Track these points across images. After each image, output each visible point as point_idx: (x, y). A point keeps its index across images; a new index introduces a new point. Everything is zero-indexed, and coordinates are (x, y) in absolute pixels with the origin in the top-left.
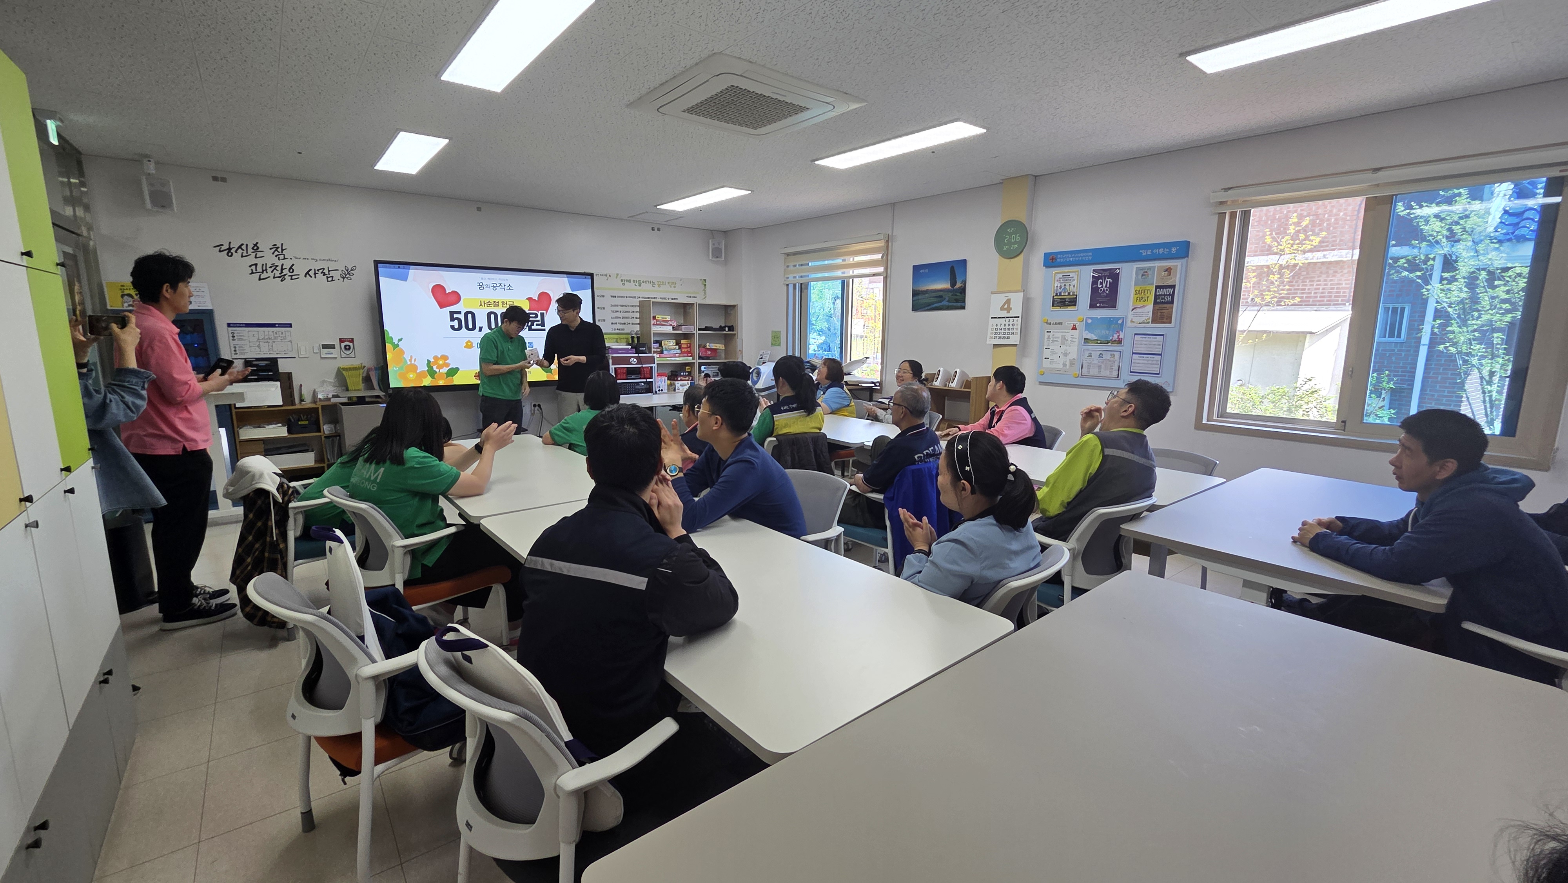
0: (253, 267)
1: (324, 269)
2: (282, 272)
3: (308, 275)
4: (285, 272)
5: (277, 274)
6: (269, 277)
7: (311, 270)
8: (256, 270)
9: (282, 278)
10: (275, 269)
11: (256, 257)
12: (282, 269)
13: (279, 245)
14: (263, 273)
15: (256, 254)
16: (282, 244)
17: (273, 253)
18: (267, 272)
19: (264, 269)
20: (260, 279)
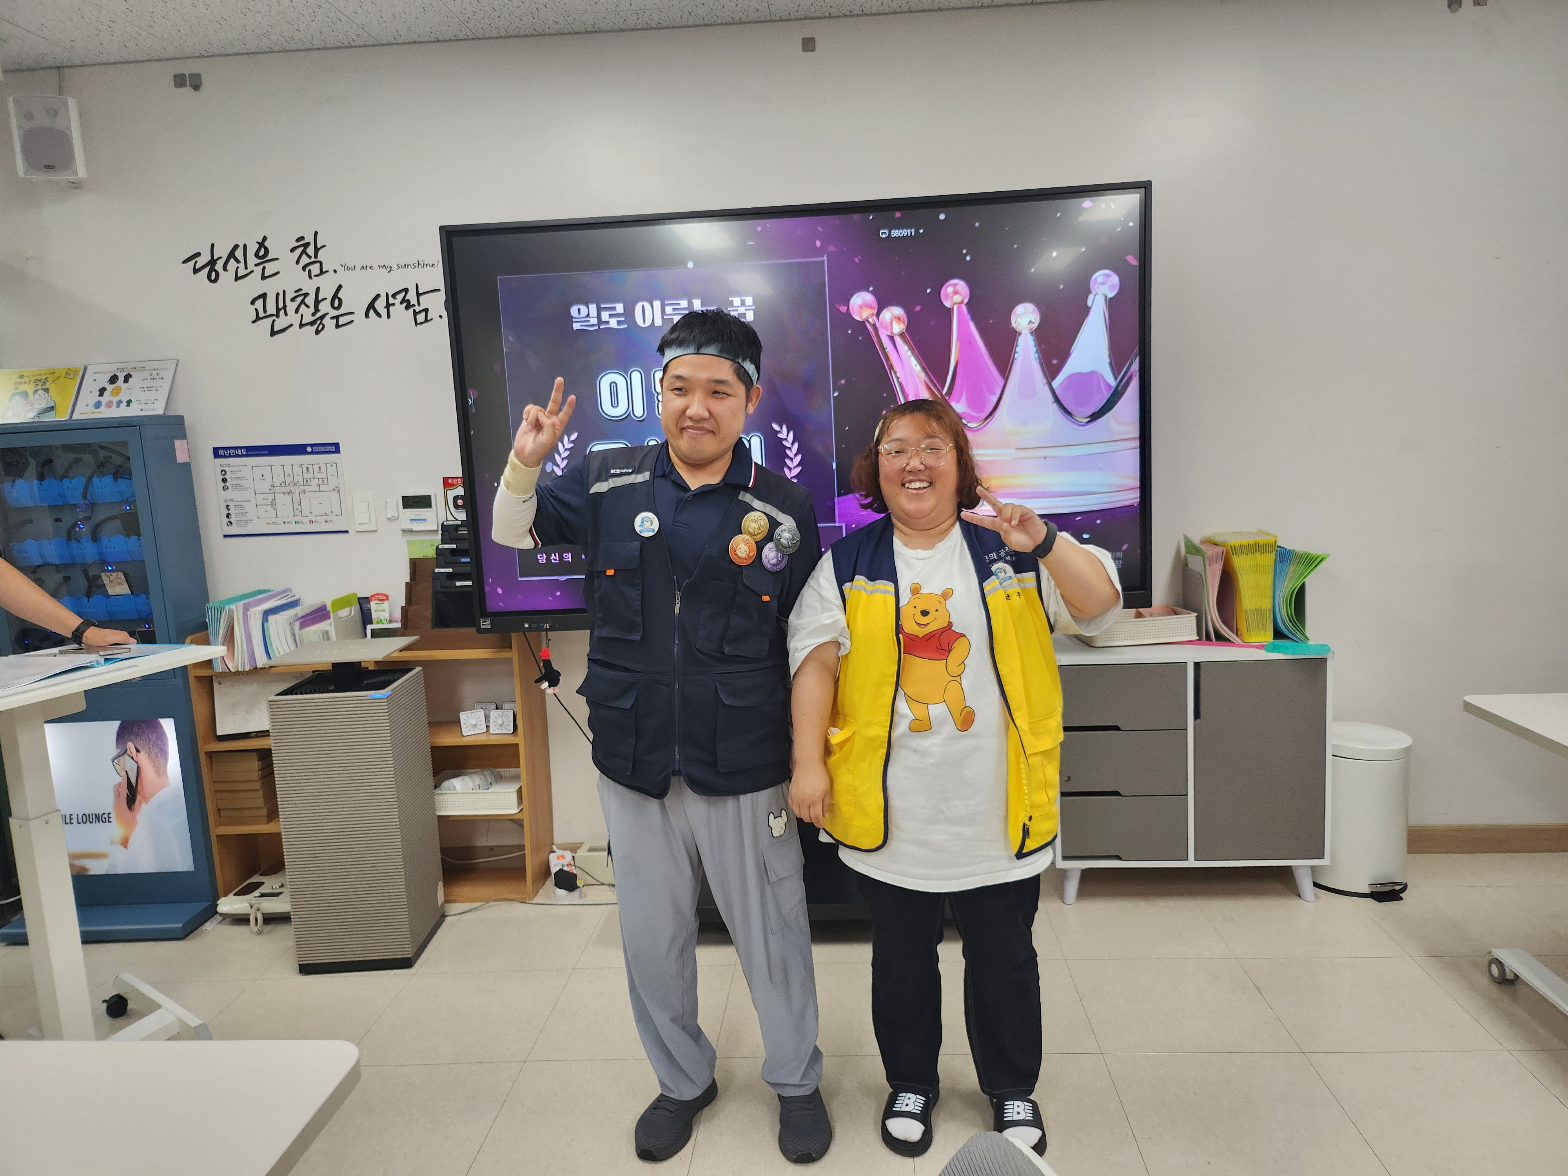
0: (260, 303)
1: (406, 290)
2: (317, 310)
3: (372, 312)
4: (325, 307)
5: (307, 314)
6: (291, 325)
7: (378, 296)
8: (265, 311)
9: (318, 324)
10: (303, 302)
11: (263, 277)
12: (317, 302)
13: (310, 238)
14: (278, 316)
15: (264, 268)
16: (316, 233)
17: (298, 262)
18: (286, 314)
19: (281, 305)
20: (273, 333)
